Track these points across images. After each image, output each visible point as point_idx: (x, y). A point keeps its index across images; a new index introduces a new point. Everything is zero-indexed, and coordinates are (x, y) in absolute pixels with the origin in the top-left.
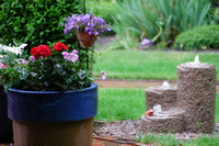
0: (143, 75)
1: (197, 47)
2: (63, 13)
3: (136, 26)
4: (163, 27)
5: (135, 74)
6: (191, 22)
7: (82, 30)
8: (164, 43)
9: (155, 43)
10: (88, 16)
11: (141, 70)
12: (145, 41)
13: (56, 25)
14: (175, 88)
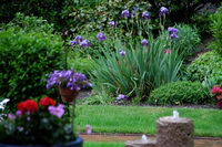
0: (119, 129)
1: (171, 102)
2: (45, 69)
3: (112, 82)
4: (138, 82)
5: (112, 128)
6: (165, 78)
7: (64, 85)
8: (138, 98)
9: (130, 98)
10: (69, 72)
11: (117, 124)
12: (120, 96)
13: (38, 81)
14: (154, 142)
